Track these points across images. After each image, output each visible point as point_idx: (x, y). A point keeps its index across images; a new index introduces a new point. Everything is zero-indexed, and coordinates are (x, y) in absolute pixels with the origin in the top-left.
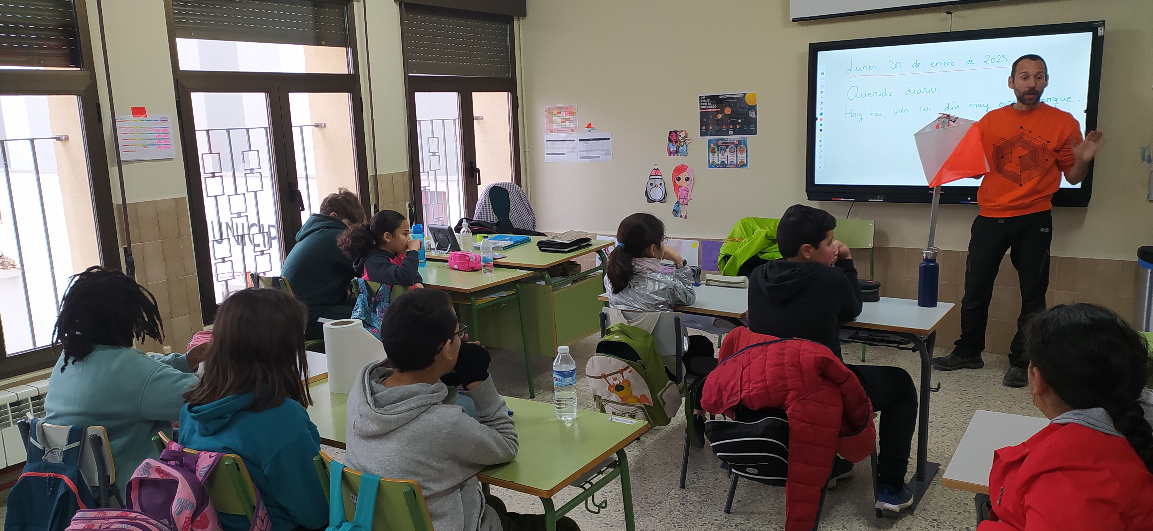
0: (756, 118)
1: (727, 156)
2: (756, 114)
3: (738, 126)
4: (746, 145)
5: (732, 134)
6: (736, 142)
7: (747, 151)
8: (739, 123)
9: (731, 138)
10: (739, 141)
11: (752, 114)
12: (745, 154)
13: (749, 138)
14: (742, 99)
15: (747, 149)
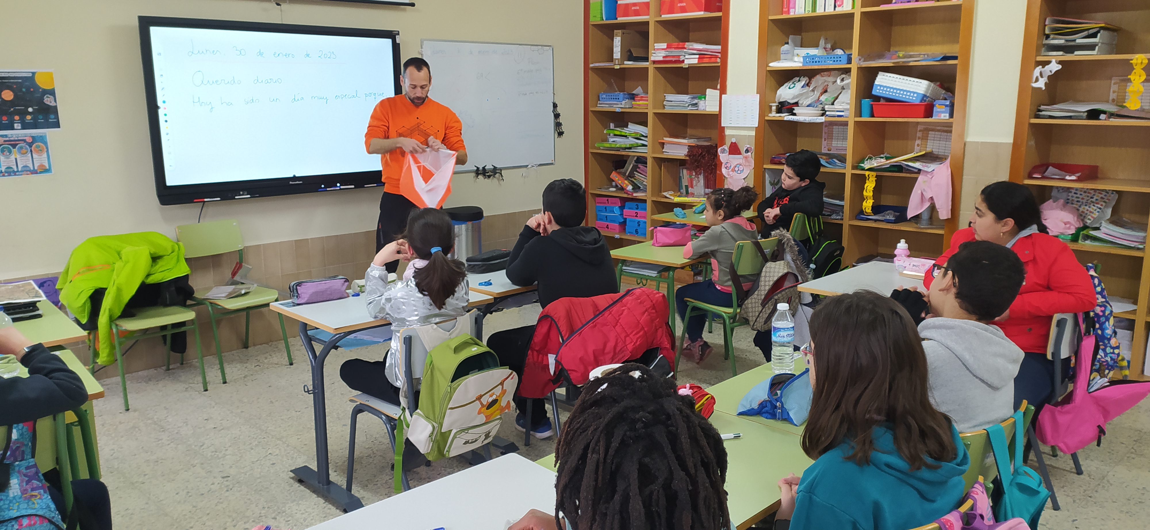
0: (56, 106)
1: (16, 159)
2: (55, 101)
3: (29, 117)
4: (46, 143)
5: (20, 128)
6: (29, 140)
7: (47, 151)
8: (30, 113)
9: (18, 133)
10: (33, 137)
11: (48, 100)
12: (45, 155)
13: (49, 133)
14: (30, 80)
15: (47, 148)
